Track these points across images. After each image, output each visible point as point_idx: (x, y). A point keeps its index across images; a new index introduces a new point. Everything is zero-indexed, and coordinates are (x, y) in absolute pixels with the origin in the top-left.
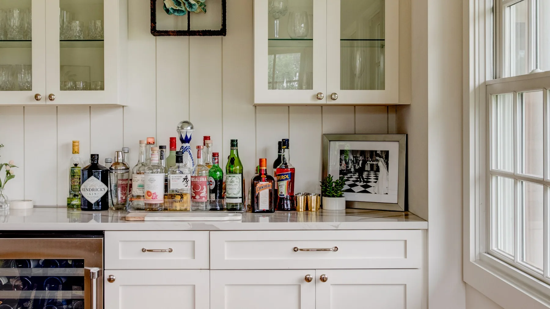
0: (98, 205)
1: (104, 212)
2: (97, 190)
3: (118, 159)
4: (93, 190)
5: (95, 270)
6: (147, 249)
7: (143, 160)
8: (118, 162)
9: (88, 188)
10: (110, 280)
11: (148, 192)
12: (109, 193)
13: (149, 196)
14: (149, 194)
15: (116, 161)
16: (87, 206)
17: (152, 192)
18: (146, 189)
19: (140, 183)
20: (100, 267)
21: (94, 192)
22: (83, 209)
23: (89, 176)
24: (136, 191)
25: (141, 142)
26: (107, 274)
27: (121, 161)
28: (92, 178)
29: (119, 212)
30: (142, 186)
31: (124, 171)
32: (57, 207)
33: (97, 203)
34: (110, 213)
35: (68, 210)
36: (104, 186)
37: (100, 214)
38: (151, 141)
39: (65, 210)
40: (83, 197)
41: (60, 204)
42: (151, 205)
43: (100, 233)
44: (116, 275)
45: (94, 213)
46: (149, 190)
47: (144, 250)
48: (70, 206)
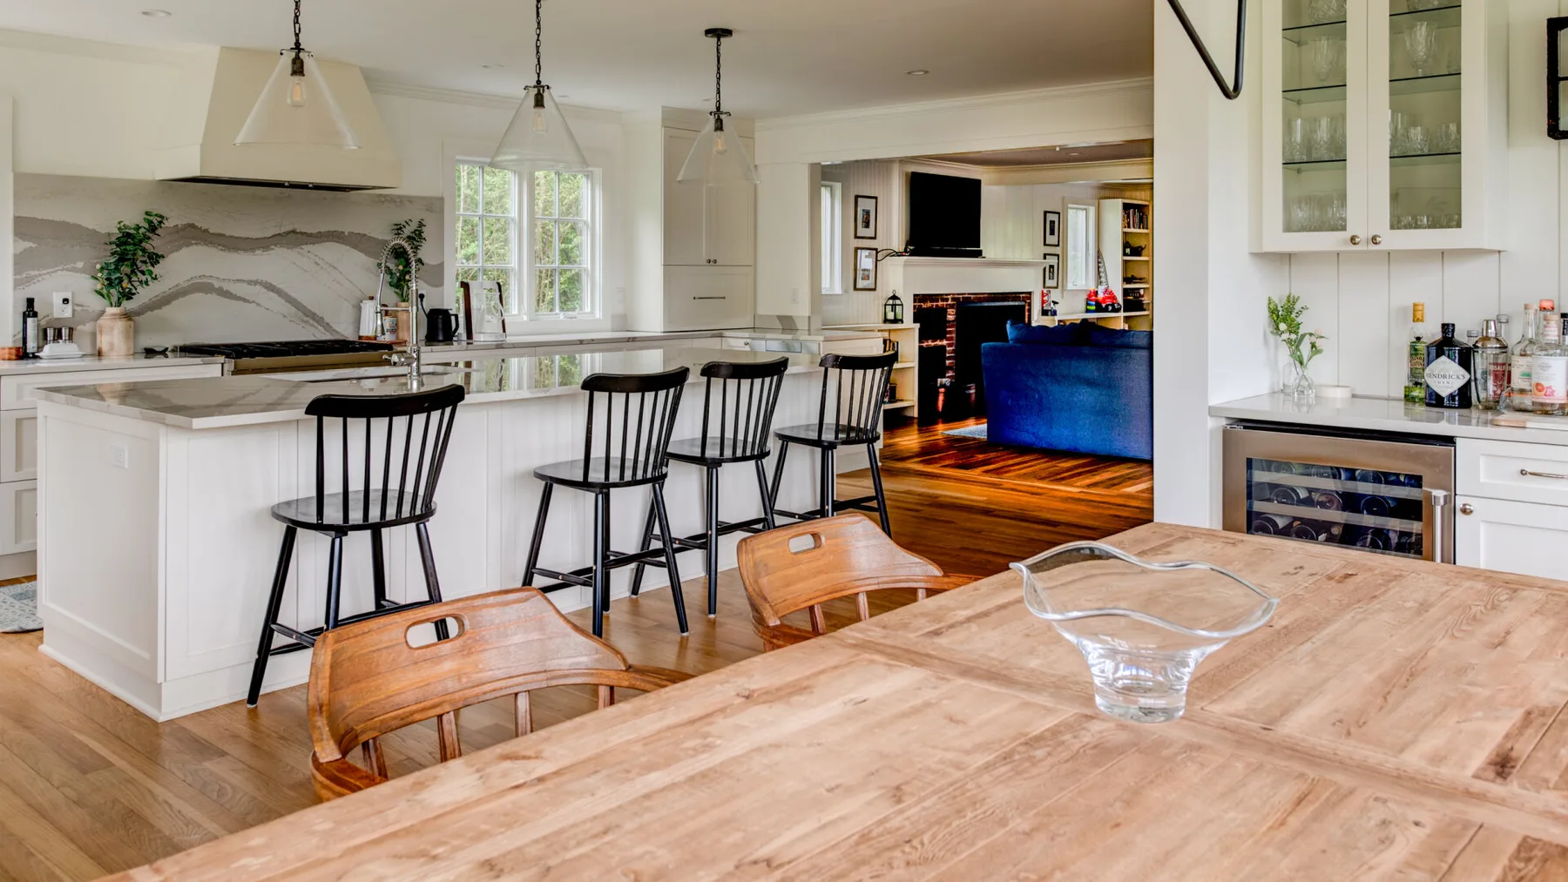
0: (1454, 400)
1: (1465, 412)
2: (1451, 377)
3: (1487, 332)
4: (1444, 377)
5: (1439, 494)
6: (1529, 470)
7: (1531, 334)
8: (1487, 336)
9: (1436, 373)
10: (1464, 511)
11: (1538, 384)
12: (1473, 384)
13: (1540, 391)
14: (1540, 387)
15: (1485, 334)
16: (1435, 401)
17: (1545, 384)
18: (1534, 381)
19: (1524, 369)
20: (1448, 489)
21: (1445, 380)
22: (1428, 405)
23: (1438, 356)
24: (1517, 382)
25: (1526, 307)
26: (1460, 502)
27: (1493, 335)
28: (1443, 358)
29: (1489, 413)
30: (1528, 375)
31: (1498, 351)
32: (1388, 399)
33: (1452, 397)
34: (1474, 413)
35: (1405, 404)
36: (1462, 371)
37: (1456, 413)
38: (1547, 305)
39: (1402, 404)
40: (1428, 386)
41: (1393, 395)
42: (1542, 404)
43: (1449, 440)
44: (1474, 504)
45: (1446, 412)
46: (1540, 382)
47: (1523, 472)
48: (1409, 399)
